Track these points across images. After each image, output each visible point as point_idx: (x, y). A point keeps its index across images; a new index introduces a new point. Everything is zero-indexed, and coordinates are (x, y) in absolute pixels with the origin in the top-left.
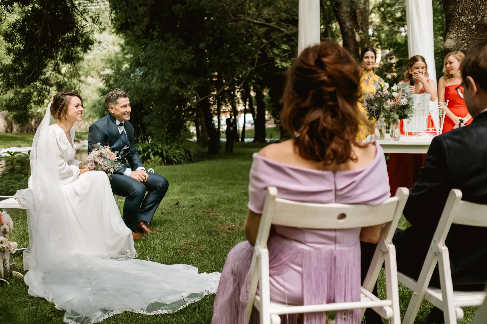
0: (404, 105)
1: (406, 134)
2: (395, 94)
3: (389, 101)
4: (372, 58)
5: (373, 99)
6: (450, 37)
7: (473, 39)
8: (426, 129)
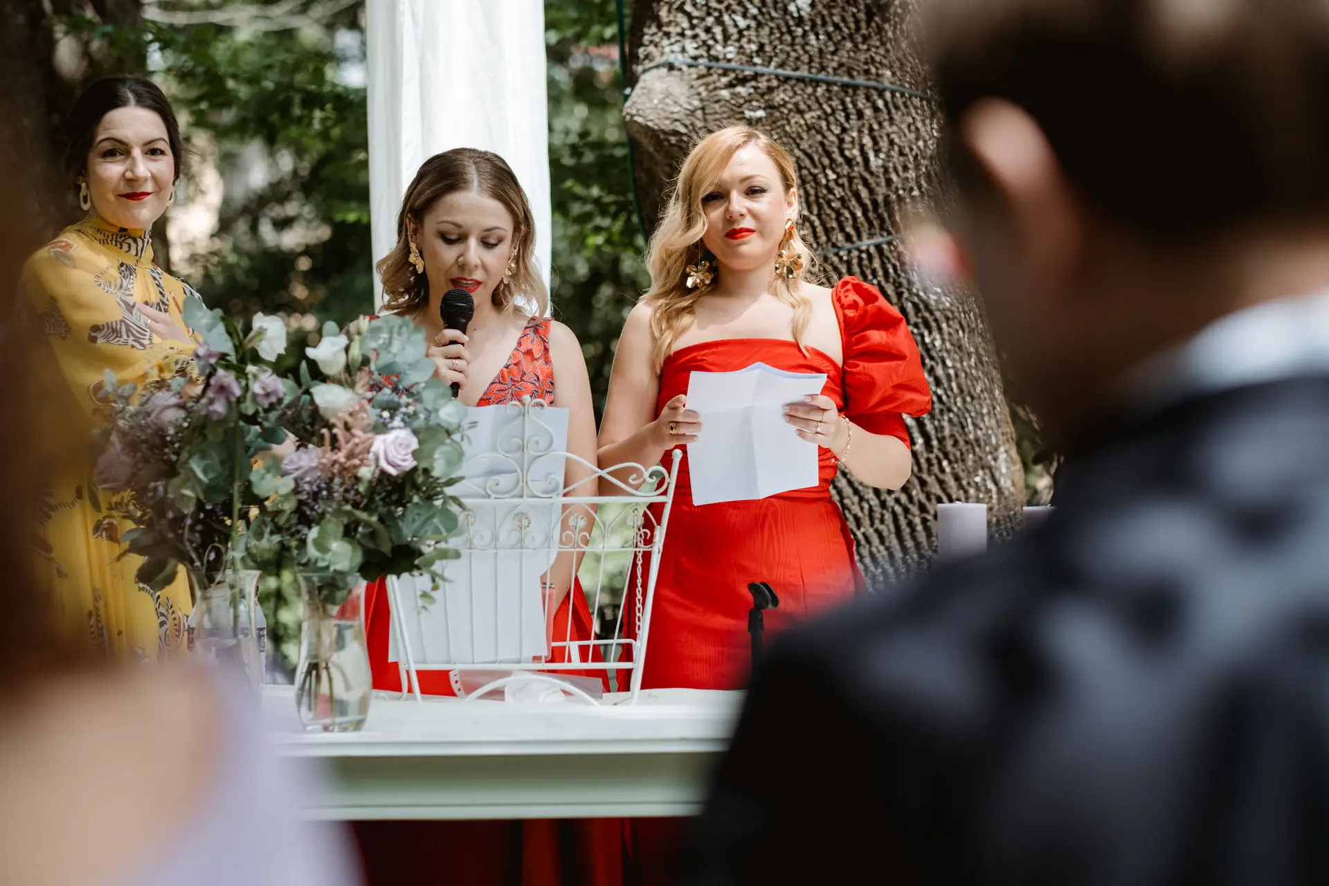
0: (393, 471)
1: (410, 690)
2: (329, 397)
3: (287, 446)
4: (152, 151)
5: (179, 429)
6: (659, 60)
7: (800, 80)
8: (544, 652)
